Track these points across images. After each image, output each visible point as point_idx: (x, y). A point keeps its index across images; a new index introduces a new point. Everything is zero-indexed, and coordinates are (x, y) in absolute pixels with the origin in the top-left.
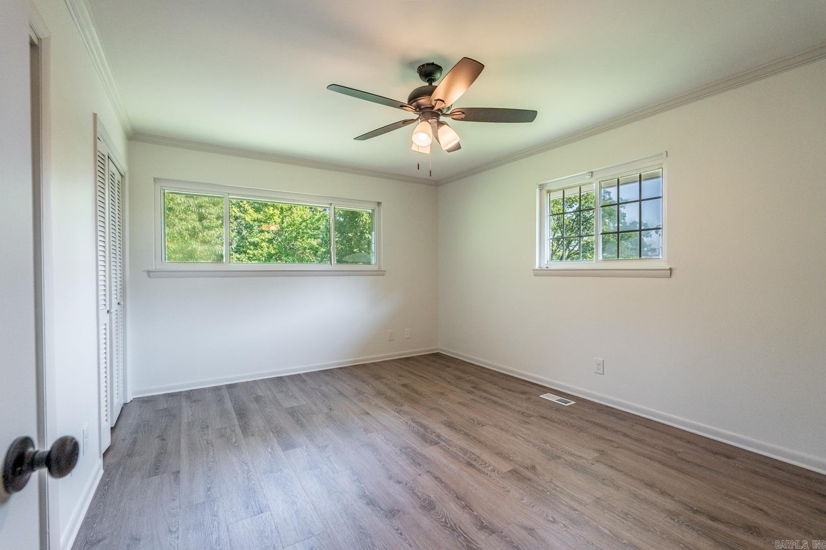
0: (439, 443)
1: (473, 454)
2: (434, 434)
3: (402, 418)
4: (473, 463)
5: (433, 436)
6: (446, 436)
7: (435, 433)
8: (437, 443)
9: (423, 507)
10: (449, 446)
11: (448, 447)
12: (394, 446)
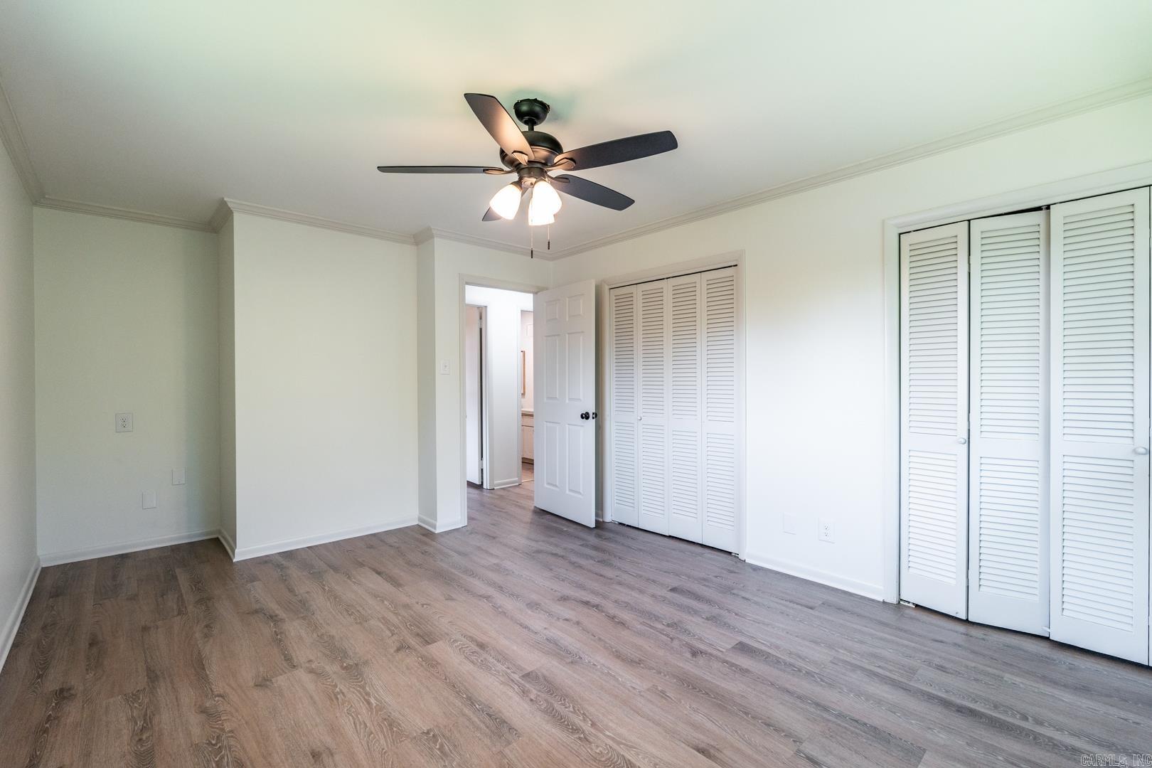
0: (523, 676)
1: (473, 662)
2: (532, 697)
3: (610, 742)
4: (477, 649)
5: (534, 693)
6: (511, 693)
7: (532, 700)
8: (527, 676)
9: (539, 605)
10: (507, 673)
11: (509, 671)
12: (595, 665)
